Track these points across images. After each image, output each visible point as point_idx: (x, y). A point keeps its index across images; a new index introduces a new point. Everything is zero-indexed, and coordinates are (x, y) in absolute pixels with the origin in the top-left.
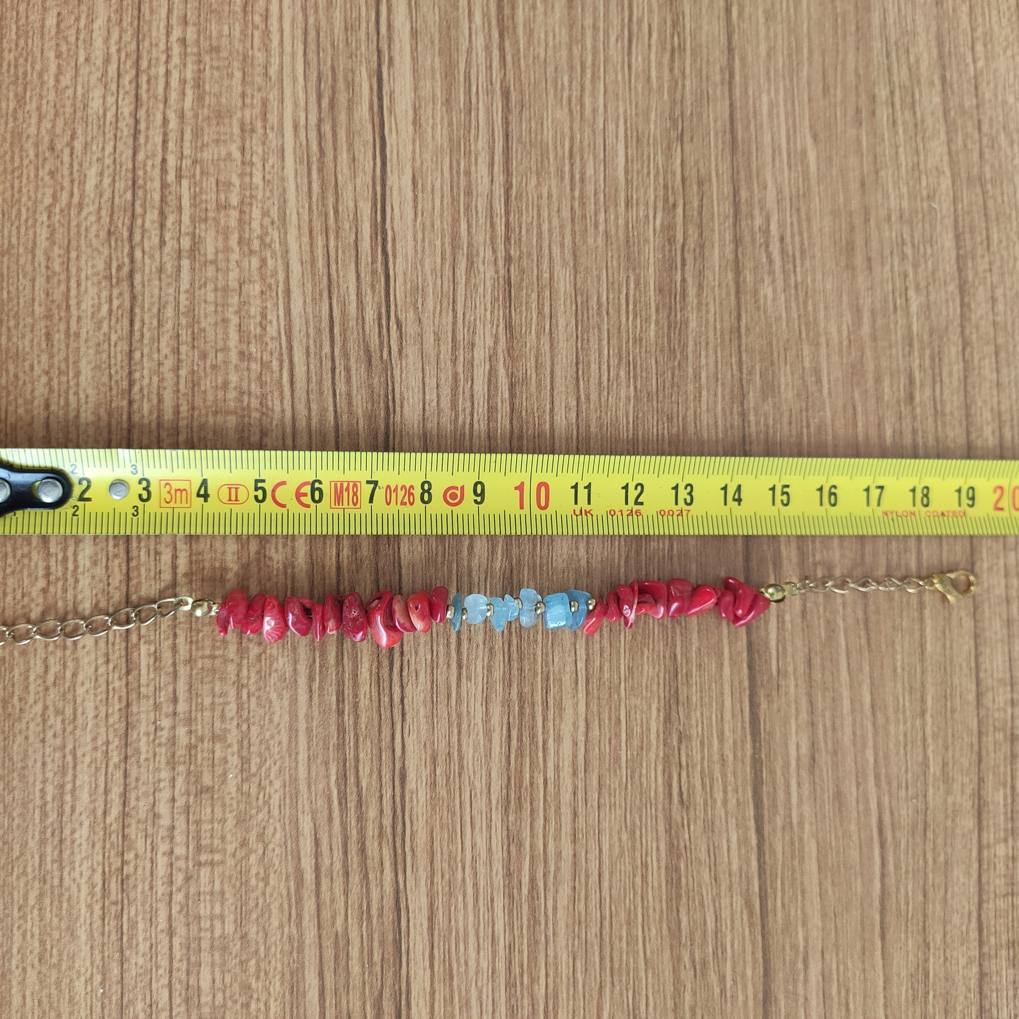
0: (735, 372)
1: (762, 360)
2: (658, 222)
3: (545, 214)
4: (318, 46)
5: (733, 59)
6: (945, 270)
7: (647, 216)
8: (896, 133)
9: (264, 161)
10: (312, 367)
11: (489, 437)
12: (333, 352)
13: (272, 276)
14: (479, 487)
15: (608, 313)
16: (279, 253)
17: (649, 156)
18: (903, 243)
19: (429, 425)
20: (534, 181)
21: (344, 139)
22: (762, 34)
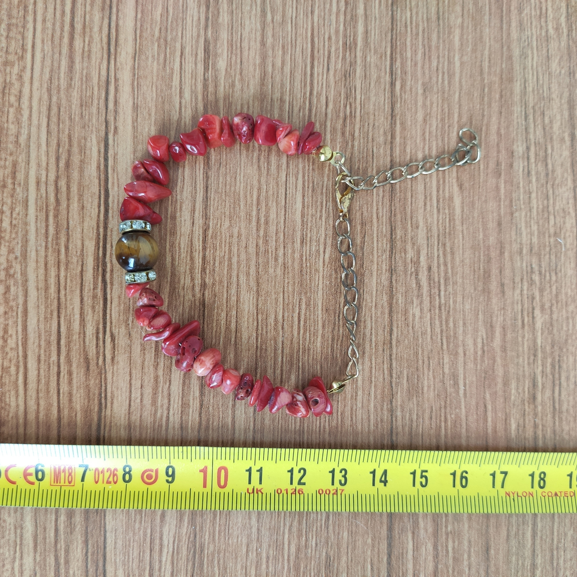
0: (386, 376)
1: (409, 367)
2: (327, 256)
3: (235, 250)
4: (59, 119)
5: (395, 123)
6: (566, 294)
7: (318, 251)
8: (530, 182)
9: (12, 209)
10: (42, 371)
11: (182, 428)
12: (59, 360)
13: (14, 300)
14: (170, 470)
15: (283, 328)
16: (20, 282)
17: (322, 203)
18: (532, 272)
19: (133, 418)
20: (227, 224)
21: (76, 191)
22: (420, 103)
